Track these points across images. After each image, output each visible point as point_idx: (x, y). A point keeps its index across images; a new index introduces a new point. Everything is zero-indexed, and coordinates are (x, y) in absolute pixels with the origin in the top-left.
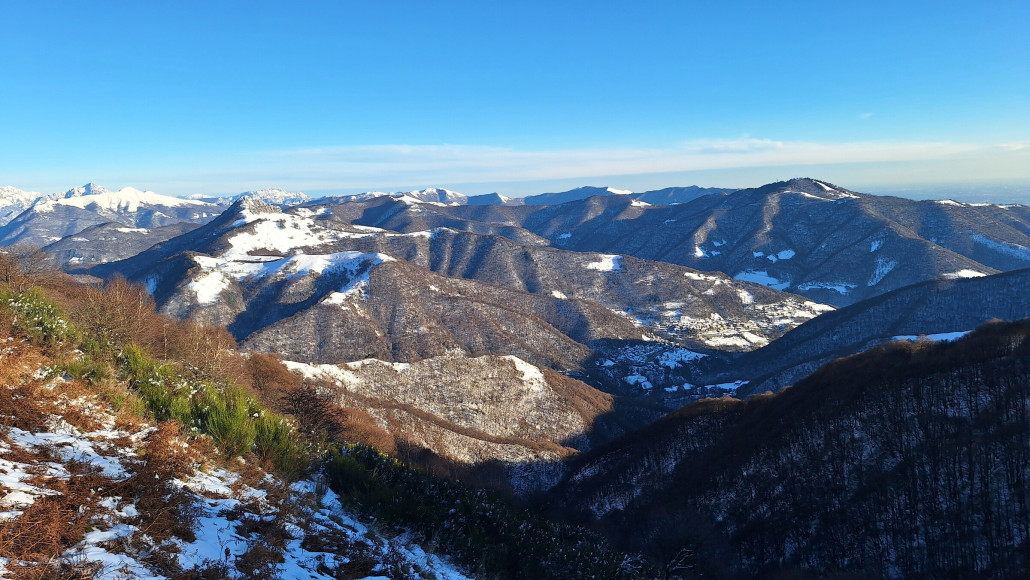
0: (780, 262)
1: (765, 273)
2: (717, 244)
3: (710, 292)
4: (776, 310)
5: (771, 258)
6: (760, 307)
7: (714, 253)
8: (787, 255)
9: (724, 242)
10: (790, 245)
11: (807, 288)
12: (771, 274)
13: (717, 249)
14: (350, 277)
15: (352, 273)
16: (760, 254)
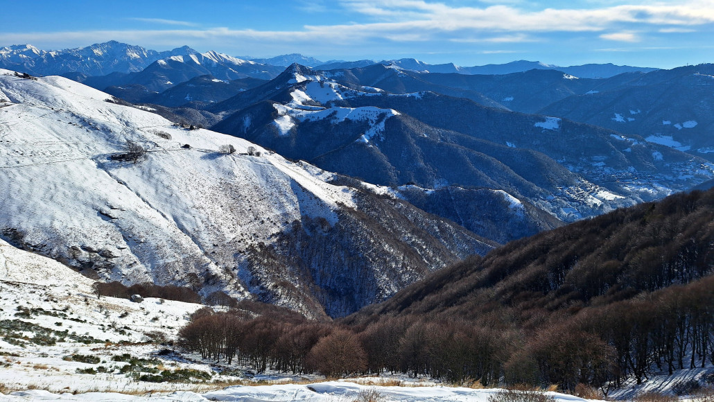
0: (684, 129)
1: (671, 138)
2: (633, 112)
3: (629, 150)
4: (680, 167)
5: (678, 126)
6: (668, 165)
7: (630, 119)
8: (690, 124)
9: (639, 111)
10: (693, 117)
11: (706, 152)
12: (675, 139)
13: (632, 116)
14: (371, 124)
15: (372, 122)
16: (668, 123)
